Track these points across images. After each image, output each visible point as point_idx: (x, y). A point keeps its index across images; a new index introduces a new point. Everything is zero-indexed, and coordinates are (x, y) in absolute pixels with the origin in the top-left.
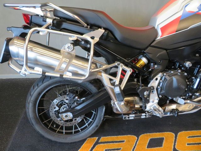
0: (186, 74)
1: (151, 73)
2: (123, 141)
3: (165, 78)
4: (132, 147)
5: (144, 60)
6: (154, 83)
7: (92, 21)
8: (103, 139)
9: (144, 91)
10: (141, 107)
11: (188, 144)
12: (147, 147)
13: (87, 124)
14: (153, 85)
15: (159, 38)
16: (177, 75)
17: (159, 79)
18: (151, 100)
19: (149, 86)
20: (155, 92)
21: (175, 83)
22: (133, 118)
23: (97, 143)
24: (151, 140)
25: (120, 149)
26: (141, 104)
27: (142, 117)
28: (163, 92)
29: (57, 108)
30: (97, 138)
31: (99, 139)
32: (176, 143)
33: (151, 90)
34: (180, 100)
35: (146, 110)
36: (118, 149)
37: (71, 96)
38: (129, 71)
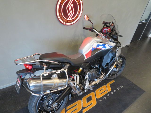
0: (96, 70)
1: (85, 73)
2: (77, 105)
3: (90, 74)
4: (81, 105)
5: (81, 69)
6: (87, 77)
7: (62, 61)
8: (68, 108)
9: (84, 81)
10: (83, 87)
11: (100, 94)
12: (87, 102)
13: (60, 104)
14: (86, 78)
15: (85, 59)
16: (93, 71)
17: (88, 74)
18: (86, 84)
19: (85, 79)
20: (87, 80)
21: (94, 75)
22: (82, 94)
23: (66, 111)
24: (87, 99)
25: (77, 109)
26: (83, 86)
27: (85, 92)
28: (90, 79)
29: (47, 103)
30: (65, 109)
31: (66, 109)
32: (96, 96)
33: (86, 80)
34: (96, 80)
35: (85, 88)
36: (76, 109)
37: (54, 95)
38: (78, 76)
